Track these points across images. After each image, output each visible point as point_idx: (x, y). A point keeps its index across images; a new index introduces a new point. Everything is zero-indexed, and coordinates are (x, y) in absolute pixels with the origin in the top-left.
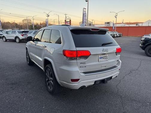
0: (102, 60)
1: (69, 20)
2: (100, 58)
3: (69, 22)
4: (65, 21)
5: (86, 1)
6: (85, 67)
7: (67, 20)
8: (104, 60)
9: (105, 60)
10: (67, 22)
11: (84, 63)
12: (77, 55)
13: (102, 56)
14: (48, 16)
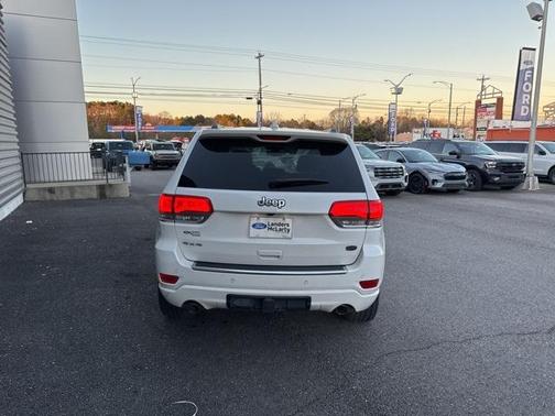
0: (263, 232)
1: (495, 101)
2: (254, 226)
3: (494, 109)
4: (478, 103)
5: (536, 18)
6: (200, 245)
7: (484, 102)
8: (272, 234)
9: (280, 234)
10: (487, 106)
11: (197, 234)
12: (173, 209)
13: (263, 220)
14: (399, 91)
